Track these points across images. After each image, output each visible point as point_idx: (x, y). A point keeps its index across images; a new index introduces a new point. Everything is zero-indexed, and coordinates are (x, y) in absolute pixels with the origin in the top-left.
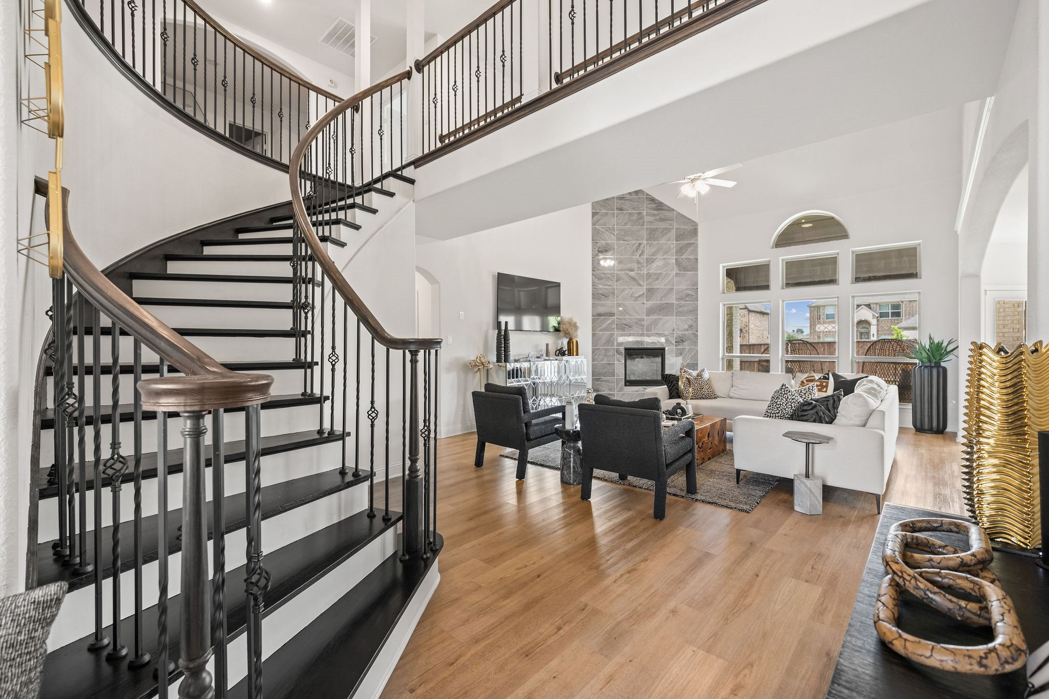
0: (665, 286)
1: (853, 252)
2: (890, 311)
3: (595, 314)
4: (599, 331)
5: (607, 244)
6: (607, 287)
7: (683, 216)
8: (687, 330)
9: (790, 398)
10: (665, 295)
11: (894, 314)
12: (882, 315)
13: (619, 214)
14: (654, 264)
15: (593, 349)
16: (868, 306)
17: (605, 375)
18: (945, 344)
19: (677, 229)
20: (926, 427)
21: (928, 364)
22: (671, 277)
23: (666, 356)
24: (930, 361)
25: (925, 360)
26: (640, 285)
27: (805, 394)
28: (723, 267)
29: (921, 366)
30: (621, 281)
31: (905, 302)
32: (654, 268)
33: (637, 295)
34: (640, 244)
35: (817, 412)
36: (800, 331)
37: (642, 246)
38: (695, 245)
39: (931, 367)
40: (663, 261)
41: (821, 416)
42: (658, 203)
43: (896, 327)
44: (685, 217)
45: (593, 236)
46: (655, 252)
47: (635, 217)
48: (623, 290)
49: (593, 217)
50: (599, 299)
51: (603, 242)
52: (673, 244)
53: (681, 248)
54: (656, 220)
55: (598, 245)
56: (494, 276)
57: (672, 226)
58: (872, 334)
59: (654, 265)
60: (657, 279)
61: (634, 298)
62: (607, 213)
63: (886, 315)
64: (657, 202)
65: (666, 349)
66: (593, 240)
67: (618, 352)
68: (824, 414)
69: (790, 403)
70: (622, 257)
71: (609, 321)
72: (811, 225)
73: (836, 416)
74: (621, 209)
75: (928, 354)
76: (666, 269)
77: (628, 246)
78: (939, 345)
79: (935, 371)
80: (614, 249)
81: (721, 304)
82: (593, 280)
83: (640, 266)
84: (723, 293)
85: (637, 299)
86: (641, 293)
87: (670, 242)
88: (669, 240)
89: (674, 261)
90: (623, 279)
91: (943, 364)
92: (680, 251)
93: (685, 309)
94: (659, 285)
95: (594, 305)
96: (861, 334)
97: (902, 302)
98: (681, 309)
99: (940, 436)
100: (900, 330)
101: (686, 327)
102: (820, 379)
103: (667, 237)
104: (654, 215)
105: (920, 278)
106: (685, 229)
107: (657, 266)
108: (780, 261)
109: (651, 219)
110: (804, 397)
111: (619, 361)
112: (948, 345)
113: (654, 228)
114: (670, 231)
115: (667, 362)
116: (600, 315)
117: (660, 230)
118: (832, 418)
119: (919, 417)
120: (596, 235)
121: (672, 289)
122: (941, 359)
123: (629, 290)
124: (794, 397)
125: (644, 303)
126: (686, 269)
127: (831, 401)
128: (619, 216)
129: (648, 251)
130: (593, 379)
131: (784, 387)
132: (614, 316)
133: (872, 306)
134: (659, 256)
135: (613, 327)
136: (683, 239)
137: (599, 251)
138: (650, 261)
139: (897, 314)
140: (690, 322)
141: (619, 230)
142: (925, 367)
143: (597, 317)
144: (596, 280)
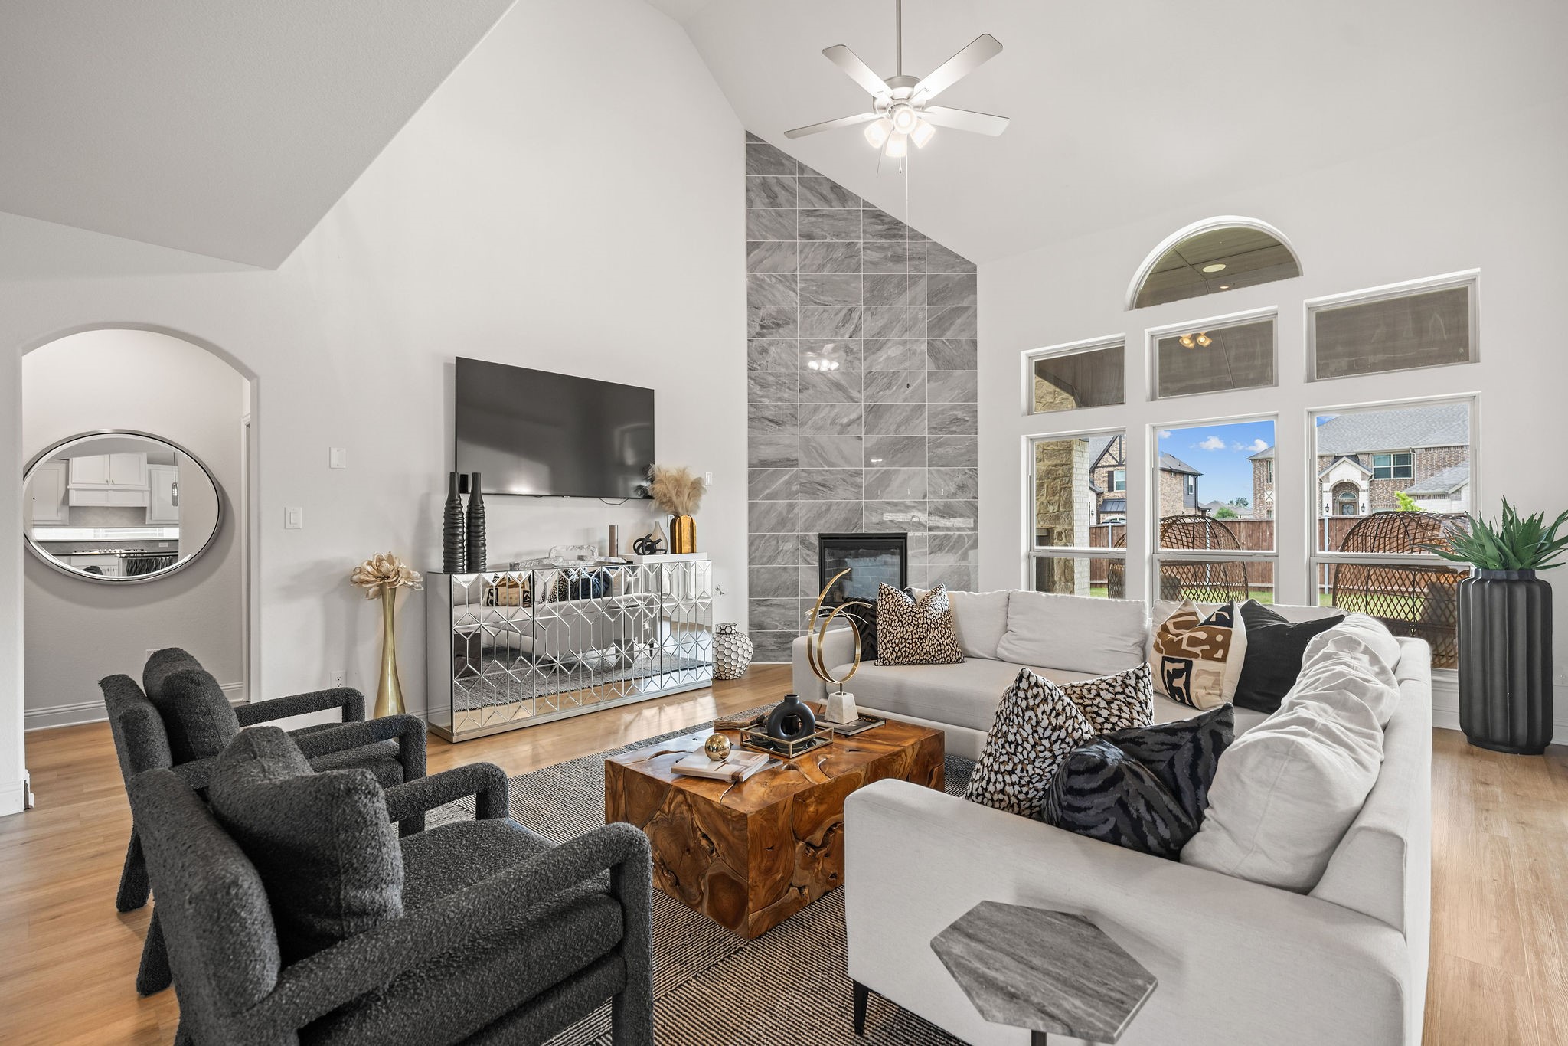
0: (905, 401)
1: (1310, 309)
2: (1392, 466)
3: (755, 461)
4: (763, 499)
5: (779, 311)
6: (779, 403)
7: (943, 250)
8: (955, 495)
9: (1045, 723)
10: (907, 421)
11: (1399, 472)
12: (1379, 473)
13: (805, 246)
14: (880, 353)
15: (750, 536)
16: (1355, 458)
17: (776, 592)
18: (1546, 524)
19: (931, 278)
20: (1499, 733)
21: (1502, 575)
22: (919, 381)
23: (909, 553)
24: (1506, 567)
25: (1491, 564)
26: (852, 399)
27: (1109, 703)
28: (1030, 358)
29: (1483, 581)
30: (811, 391)
31: (1418, 451)
32: (881, 362)
33: (845, 421)
34: (851, 311)
35: (1122, 803)
36: (1242, 502)
37: (856, 315)
38: (972, 311)
39: (1511, 583)
40: (901, 348)
41: (1140, 819)
42: (889, 223)
43: (1403, 494)
44: (950, 253)
45: (749, 294)
46: (884, 327)
47: (839, 253)
48: (816, 409)
49: (748, 254)
50: (763, 429)
51: (770, 308)
52: (922, 310)
53: (940, 319)
54: (885, 258)
55: (761, 313)
56: (447, 365)
57: (920, 271)
58: (1361, 505)
59: (882, 356)
60: (889, 386)
61: (838, 427)
62: (780, 244)
63: (1385, 473)
64: (887, 220)
65: (910, 534)
66: (749, 302)
67: (804, 542)
68: (1150, 807)
69: (1046, 742)
70: (812, 339)
71: (786, 477)
72: (1223, 267)
73: (1200, 818)
74: (809, 237)
75: (1500, 549)
76: (907, 364)
77: (826, 315)
78: (1533, 525)
79: (1521, 593)
80: (795, 321)
81: (1024, 439)
82: (749, 388)
83: (850, 358)
84: (1030, 413)
85: (844, 429)
86: (854, 416)
87: (914, 306)
88: (913, 302)
89: (925, 347)
90: (814, 386)
91: (1540, 575)
92: (939, 324)
93: (950, 450)
94: (896, 398)
95: (752, 444)
96: (1343, 505)
97: (1413, 450)
98: (940, 451)
99: (1537, 760)
100: (1410, 499)
101: (953, 490)
102: (1207, 622)
103: (908, 295)
104: (881, 248)
105: (1477, 360)
106: (947, 278)
107: (889, 358)
108: (1147, 338)
109: (875, 256)
110: (1105, 713)
111: (809, 563)
112: (1556, 525)
113: (883, 276)
114: (916, 282)
115: (912, 564)
116: (765, 463)
117: (895, 281)
118: (1182, 826)
119: (1477, 708)
120: (756, 292)
121: (921, 407)
122: (1535, 562)
123: (827, 409)
124: (1061, 719)
125: (860, 438)
126: (951, 365)
127: (1185, 754)
128: (806, 250)
129: (869, 326)
130: (750, 601)
131: (1024, 685)
132: (796, 465)
133: (1360, 457)
134: (893, 337)
135: (794, 488)
136: (943, 300)
137: (762, 327)
138: (873, 347)
139: (1406, 472)
140: (960, 478)
141: (806, 281)
142: (1495, 581)
143: (760, 469)
144: (757, 389)
